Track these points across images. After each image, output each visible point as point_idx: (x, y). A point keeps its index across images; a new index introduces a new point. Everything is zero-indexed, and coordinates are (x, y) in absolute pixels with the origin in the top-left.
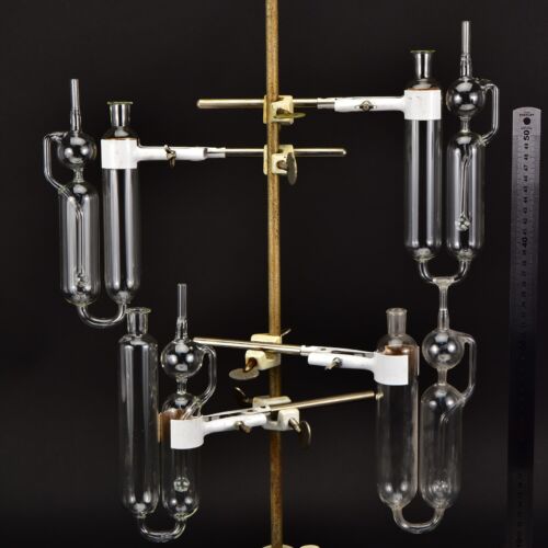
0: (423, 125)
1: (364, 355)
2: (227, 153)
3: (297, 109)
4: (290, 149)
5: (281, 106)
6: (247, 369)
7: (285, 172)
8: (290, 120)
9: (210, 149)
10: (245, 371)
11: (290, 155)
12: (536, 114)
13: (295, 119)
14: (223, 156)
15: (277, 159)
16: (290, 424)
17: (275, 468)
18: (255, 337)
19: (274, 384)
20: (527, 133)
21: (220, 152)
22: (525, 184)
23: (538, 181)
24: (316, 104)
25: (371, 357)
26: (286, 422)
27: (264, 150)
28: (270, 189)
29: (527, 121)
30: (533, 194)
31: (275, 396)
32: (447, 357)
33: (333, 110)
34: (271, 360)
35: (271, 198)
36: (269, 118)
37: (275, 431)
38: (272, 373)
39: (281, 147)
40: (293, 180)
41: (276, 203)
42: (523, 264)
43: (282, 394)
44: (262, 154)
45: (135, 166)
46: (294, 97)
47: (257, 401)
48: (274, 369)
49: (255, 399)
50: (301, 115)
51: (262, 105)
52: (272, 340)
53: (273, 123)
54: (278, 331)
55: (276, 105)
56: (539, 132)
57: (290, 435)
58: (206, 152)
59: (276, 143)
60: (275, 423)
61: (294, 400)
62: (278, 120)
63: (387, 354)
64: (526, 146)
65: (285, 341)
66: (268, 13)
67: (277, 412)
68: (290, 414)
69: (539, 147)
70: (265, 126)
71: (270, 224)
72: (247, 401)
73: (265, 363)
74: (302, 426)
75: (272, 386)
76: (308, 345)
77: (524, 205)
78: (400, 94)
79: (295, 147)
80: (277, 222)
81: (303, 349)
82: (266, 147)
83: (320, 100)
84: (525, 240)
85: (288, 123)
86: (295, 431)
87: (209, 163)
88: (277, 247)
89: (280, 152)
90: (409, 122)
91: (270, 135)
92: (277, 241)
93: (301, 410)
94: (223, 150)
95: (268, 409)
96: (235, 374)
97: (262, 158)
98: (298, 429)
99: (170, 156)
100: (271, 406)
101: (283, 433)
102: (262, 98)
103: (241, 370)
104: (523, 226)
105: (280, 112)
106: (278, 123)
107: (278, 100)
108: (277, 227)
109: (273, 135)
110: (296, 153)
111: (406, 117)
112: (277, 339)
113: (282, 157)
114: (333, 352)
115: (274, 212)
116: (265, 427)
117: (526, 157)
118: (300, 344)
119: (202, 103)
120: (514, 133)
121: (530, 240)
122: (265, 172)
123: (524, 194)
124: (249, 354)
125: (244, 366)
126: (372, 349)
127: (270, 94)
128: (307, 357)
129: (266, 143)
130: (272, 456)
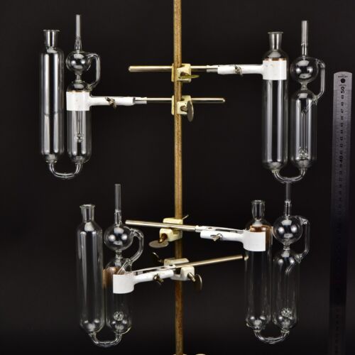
0: (275, 83)
1: (236, 232)
2: (148, 101)
3: (194, 72)
4: (188, 98)
5: (183, 71)
6: (161, 241)
7: (186, 113)
8: (189, 80)
9: (137, 98)
10: (159, 243)
11: (189, 102)
12: (348, 76)
13: (192, 79)
14: (145, 102)
15: (180, 105)
16: (188, 276)
17: (178, 305)
18: (165, 220)
19: (178, 250)
20: (343, 88)
21: (143, 100)
22: (342, 121)
23: (350, 120)
24: (206, 69)
25: (241, 233)
26: (186, 275)
27: (172, 99)
28: (176, 124)
29: (343, 81)
30: (347, 128)
31: (179, 258)
32: (290, 236)
33: (216, 73)
34: (176, 235)
35: (176, 130)
36: (176, 78)
37: (179, 281)
38: (177, 243)
39: (183, 97)
40: (191, 118)
41: (180, 133)
42: (340, 173)
43: (183, 257)
44: (171, 101)
45: (88, 109)
46: (192, 65)
47: (167, 262)
48: (178, 241)
49: (165, 260)
50: (196, 76)
51: (171, 70)
52: (177, 222)
53: (178, 81)
54: (181, 216)
55: (180, 70)
56: (350, 88)
57: (188, 283)
58: (134, 100)
59: (179, 94)
60: (179, 276)
61: (191, 261)
62: (181, 80)
63: (251, 231)
64: (342, 97)
65: (185, 223)
66: (175, 10)
67: (180, 268)
68: (189, 270)
69: (350, 98)
70: (173, 83)
71: (176, 147)
72: (160, 261)
73: (172, 237)
74: (196, 277)
75: (177, 252)
76: (200, 225)
77: (341, 135)
78: (260, 63)
79: (192, 97)
80: (180, 146)
81: (197, 228)
82: (173, 97)
83: (208, 67)
84: (341, 157)
85: (188, 81)
86: (192, 281)
87: (136, 107)
88: (180, 162)
89: (182, 100)
90: (266, 81)
91: (176, 89)
92: (180, 158)
93: (195, 267)
94: (146, 99)
95: (174, 266)
96: (153, 244)
97: (171, 104)
98: (194, 280)
99: (111, 102)
100: (176, 265)
101: (184, 282)
102: (171, 65)
103: (157, 241)
104: (340, 149)
105: (183, 74)
106: (181, 81)
107: (181, 66)
108: (180, 149)
109: (178, 89)
110: (193, 101)
111: (264, 78)
112: (180, 221)
113: (184, 104)
114: (216, 230)
115: (178, 140)
116: (173, 279)
117: (342, 104)
118: (195, 225)
119: (132, 68)
120: (334, 89)
121: (344, 157)
122: (173, 113)
123: (341, 128)
124: (162, 231)
125: (158, 239)
126: (242, 228)
127: (176, 63)
128: (199, 233)
129: (173, 94)
130: (177, 297)
